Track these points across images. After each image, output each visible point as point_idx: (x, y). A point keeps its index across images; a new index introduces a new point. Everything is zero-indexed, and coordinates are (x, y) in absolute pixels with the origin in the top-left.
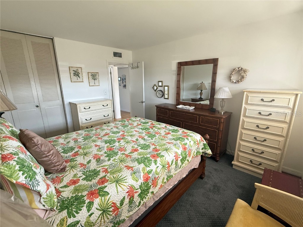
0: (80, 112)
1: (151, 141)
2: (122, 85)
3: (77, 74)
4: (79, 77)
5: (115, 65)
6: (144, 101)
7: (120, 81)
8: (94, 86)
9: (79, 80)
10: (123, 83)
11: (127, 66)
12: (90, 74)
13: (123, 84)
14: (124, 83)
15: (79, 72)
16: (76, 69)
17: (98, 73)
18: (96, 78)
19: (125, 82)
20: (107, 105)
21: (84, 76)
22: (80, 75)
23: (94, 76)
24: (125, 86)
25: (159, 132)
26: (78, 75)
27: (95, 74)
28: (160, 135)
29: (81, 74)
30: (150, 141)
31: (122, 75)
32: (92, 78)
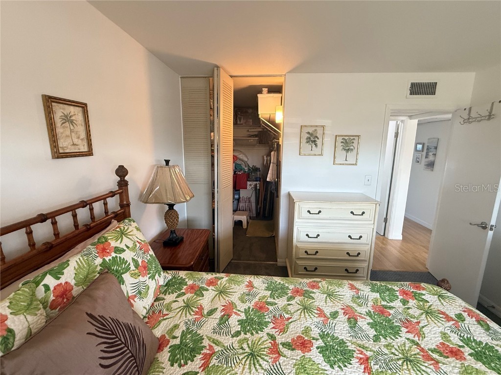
0: (299, 218)
1: (370, 344)
2: (424, 161)
3: (312, 139)
4: (316, 145)
5: (411, 117)
6: (493, 222)
7: (419, 151)
8: (343, 164)
9: (316, 150)
10: (426, 157)
11: (449, 116)
12: (340, 139)
13: (427, 160)
14: (431, 158)
15: (318, 135)
16: (314, 129)
17: (358, 136)
18: (352, 148)
19: (435, 155)
20: (363, 213)
21: (327, 143)
22: (319, 142)
23: (348, 144)
24: (431, 165)
25: (421, 325)
26: (315, 141)
27: (352, 138)
28: (416, 339)
29: (321, 139)
30: (364, 342)
31: (429, 139)
32: (342, 147)
